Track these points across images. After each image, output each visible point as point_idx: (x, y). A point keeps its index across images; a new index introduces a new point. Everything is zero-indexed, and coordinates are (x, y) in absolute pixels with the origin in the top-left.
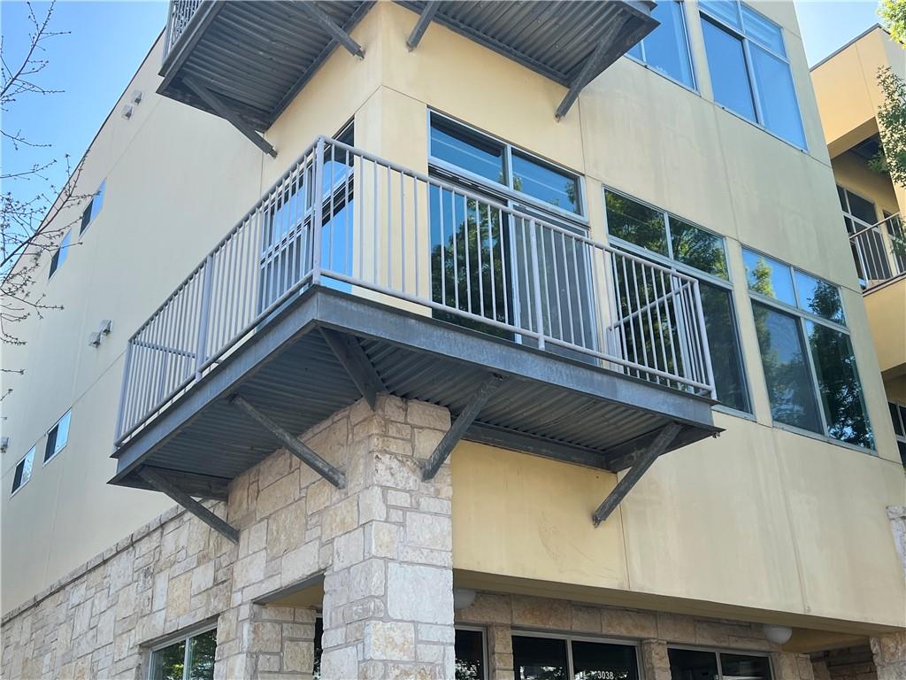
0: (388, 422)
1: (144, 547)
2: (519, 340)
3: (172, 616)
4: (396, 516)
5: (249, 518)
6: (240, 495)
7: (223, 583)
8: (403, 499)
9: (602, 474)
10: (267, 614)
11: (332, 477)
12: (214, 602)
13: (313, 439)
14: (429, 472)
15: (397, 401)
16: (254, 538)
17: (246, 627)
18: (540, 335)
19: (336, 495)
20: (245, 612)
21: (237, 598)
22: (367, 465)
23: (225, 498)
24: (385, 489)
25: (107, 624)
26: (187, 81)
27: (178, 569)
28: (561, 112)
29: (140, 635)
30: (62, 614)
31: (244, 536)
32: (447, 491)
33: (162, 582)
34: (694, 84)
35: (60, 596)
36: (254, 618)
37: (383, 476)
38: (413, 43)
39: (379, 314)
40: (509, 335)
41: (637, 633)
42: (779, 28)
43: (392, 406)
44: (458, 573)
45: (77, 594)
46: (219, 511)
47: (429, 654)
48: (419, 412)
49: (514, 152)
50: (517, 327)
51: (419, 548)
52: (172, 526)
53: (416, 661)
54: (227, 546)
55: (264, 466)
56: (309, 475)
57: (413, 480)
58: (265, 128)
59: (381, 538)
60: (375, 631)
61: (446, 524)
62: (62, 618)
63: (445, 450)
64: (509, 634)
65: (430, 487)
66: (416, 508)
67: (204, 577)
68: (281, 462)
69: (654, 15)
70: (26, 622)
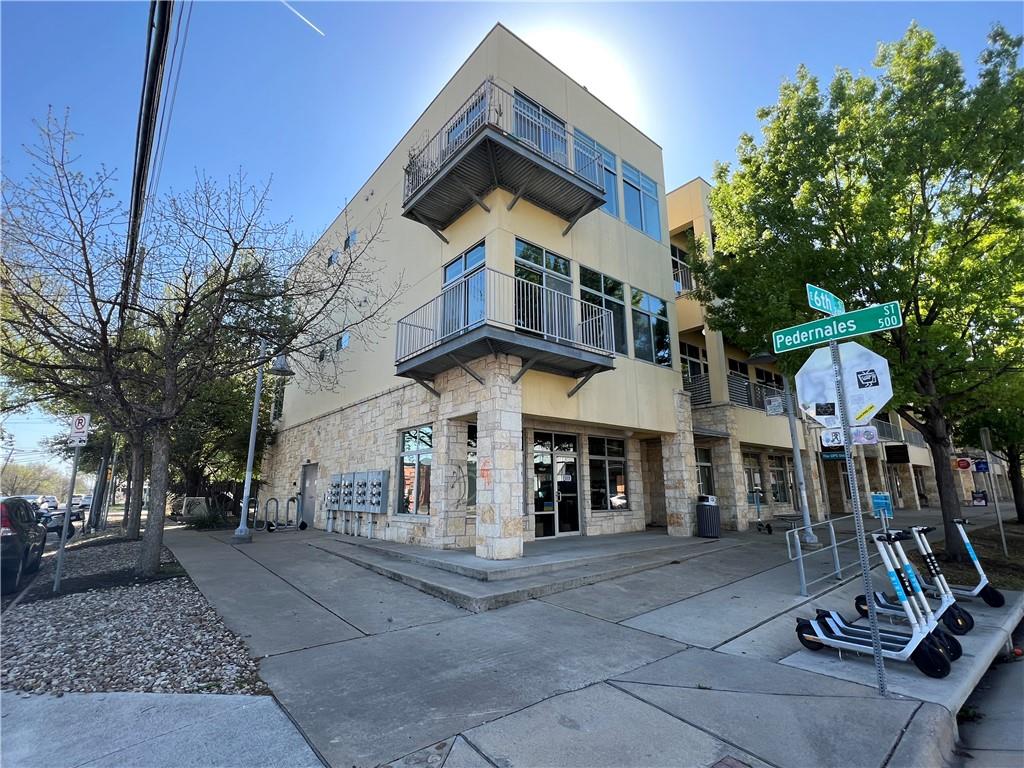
0: (501, 363)
1: (395, 394)
2: (545, 338)
3: (412, 420)
4: (504, 395)
5: (444, 389)
6: (440, 380)
7: (434, 411)
8: (506, 390)
9: (572, 379)
10: (452, 423)
11: (480, 381)
12: (430, 418)
13: (471, 365)
14: (514, 381)
15: (504, 355)
16: (446, 397)
17: (445, 427)
18: (557, 336)
19: (482, 387)
20: (445, 422)
21: (441, 418)
22: (494, 378)
23: (433, 381)
24: (500, 387)
25: (380, 421)
26: (414, 212)
27: (413, 404)
28: (565, 234)
29: (396, 426)
30: (357, 415)
31: (442, 396)
32: (520, 387)
33: (405, 408)
34: (618, 215)
35: (355, 408)
36: (448, 425)
37: (499, 383)
38: (510, 208)
39: (505, 332)
40: (542, 336)
41: (577, 431)
42: (656, 183)
43: (502, 357)
44: (523, 414)
45: (364, 408)
46: (431, 385)
47: (514, 440)
48: (512, 360)
49: (547, 252)
50: (545, 333)
51: (511, 407)
52: (409, 388)
53: (510, 443)
54: (435, 398)
55: (450, 372)
56: (470, 378)
57: (509, 384)
58: (443, 230)
59: (499, 403)
60: (497, 433)
61: (520, 398)
62: (357, 416)
63: (521, 374)
64: (533, 431)
65: (514, 386)
66: (510, 393)
67: (425, 408)
68: (458, 371)
69: (604, 198)
70: (338, 416)
